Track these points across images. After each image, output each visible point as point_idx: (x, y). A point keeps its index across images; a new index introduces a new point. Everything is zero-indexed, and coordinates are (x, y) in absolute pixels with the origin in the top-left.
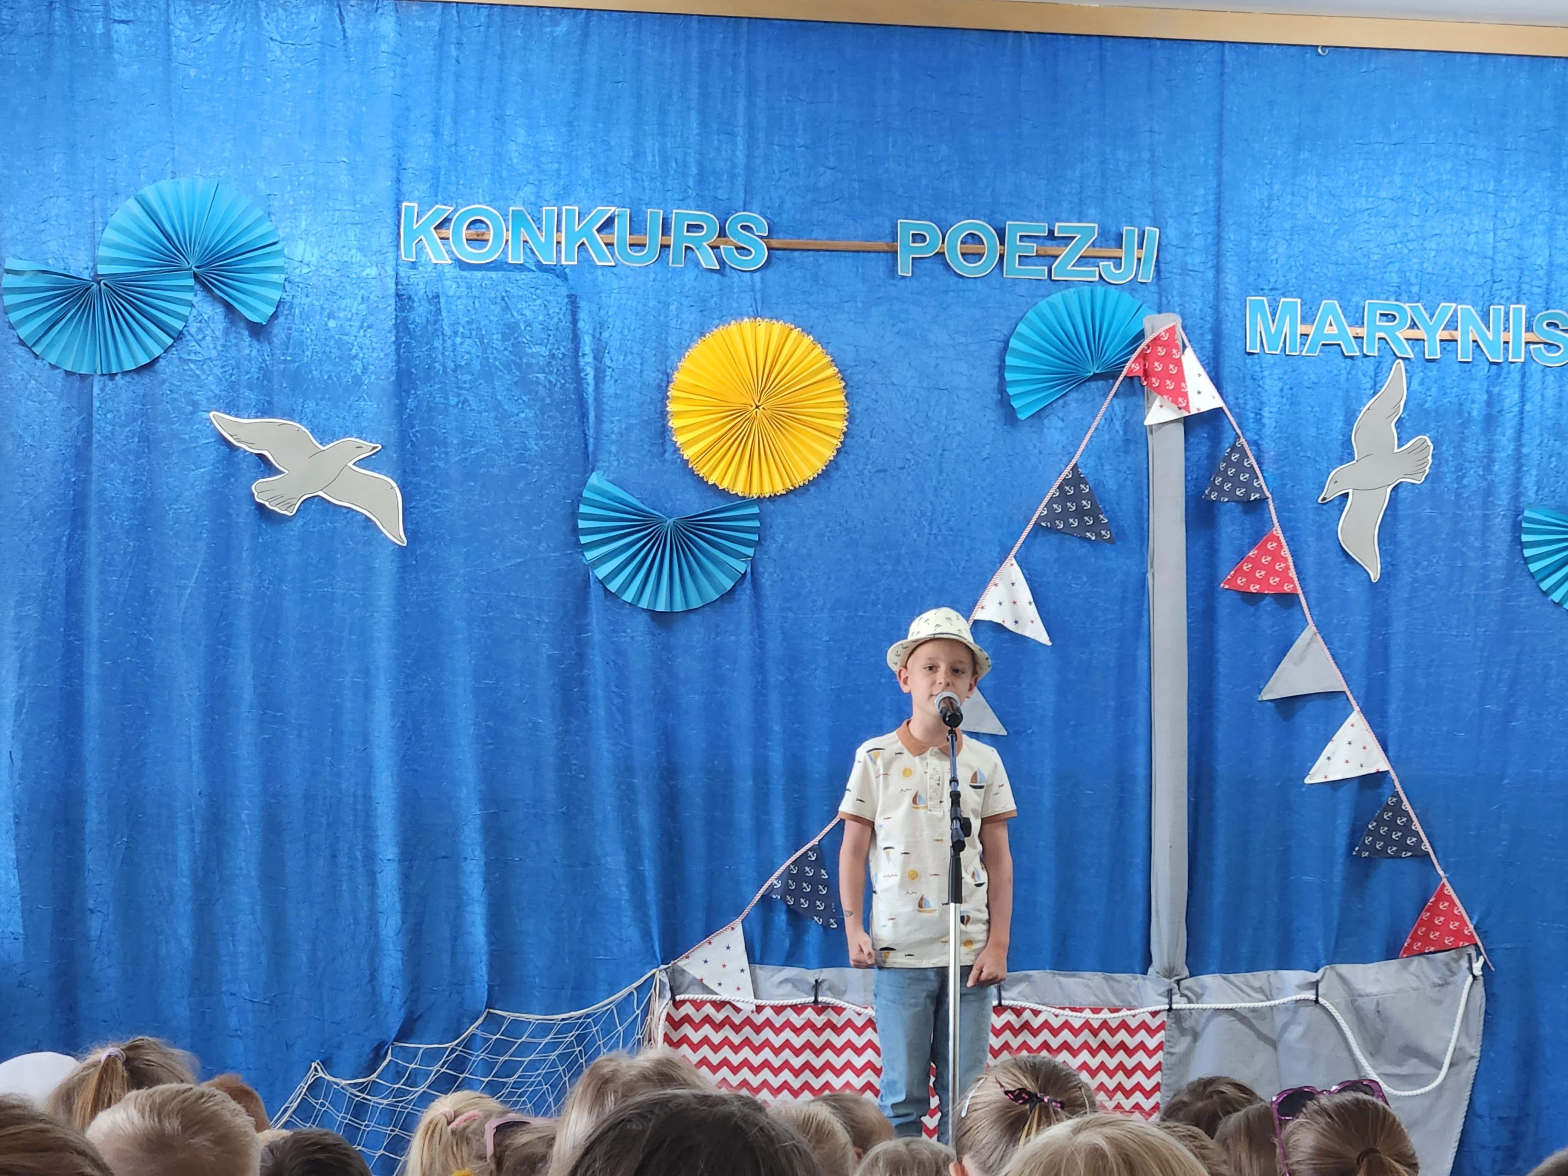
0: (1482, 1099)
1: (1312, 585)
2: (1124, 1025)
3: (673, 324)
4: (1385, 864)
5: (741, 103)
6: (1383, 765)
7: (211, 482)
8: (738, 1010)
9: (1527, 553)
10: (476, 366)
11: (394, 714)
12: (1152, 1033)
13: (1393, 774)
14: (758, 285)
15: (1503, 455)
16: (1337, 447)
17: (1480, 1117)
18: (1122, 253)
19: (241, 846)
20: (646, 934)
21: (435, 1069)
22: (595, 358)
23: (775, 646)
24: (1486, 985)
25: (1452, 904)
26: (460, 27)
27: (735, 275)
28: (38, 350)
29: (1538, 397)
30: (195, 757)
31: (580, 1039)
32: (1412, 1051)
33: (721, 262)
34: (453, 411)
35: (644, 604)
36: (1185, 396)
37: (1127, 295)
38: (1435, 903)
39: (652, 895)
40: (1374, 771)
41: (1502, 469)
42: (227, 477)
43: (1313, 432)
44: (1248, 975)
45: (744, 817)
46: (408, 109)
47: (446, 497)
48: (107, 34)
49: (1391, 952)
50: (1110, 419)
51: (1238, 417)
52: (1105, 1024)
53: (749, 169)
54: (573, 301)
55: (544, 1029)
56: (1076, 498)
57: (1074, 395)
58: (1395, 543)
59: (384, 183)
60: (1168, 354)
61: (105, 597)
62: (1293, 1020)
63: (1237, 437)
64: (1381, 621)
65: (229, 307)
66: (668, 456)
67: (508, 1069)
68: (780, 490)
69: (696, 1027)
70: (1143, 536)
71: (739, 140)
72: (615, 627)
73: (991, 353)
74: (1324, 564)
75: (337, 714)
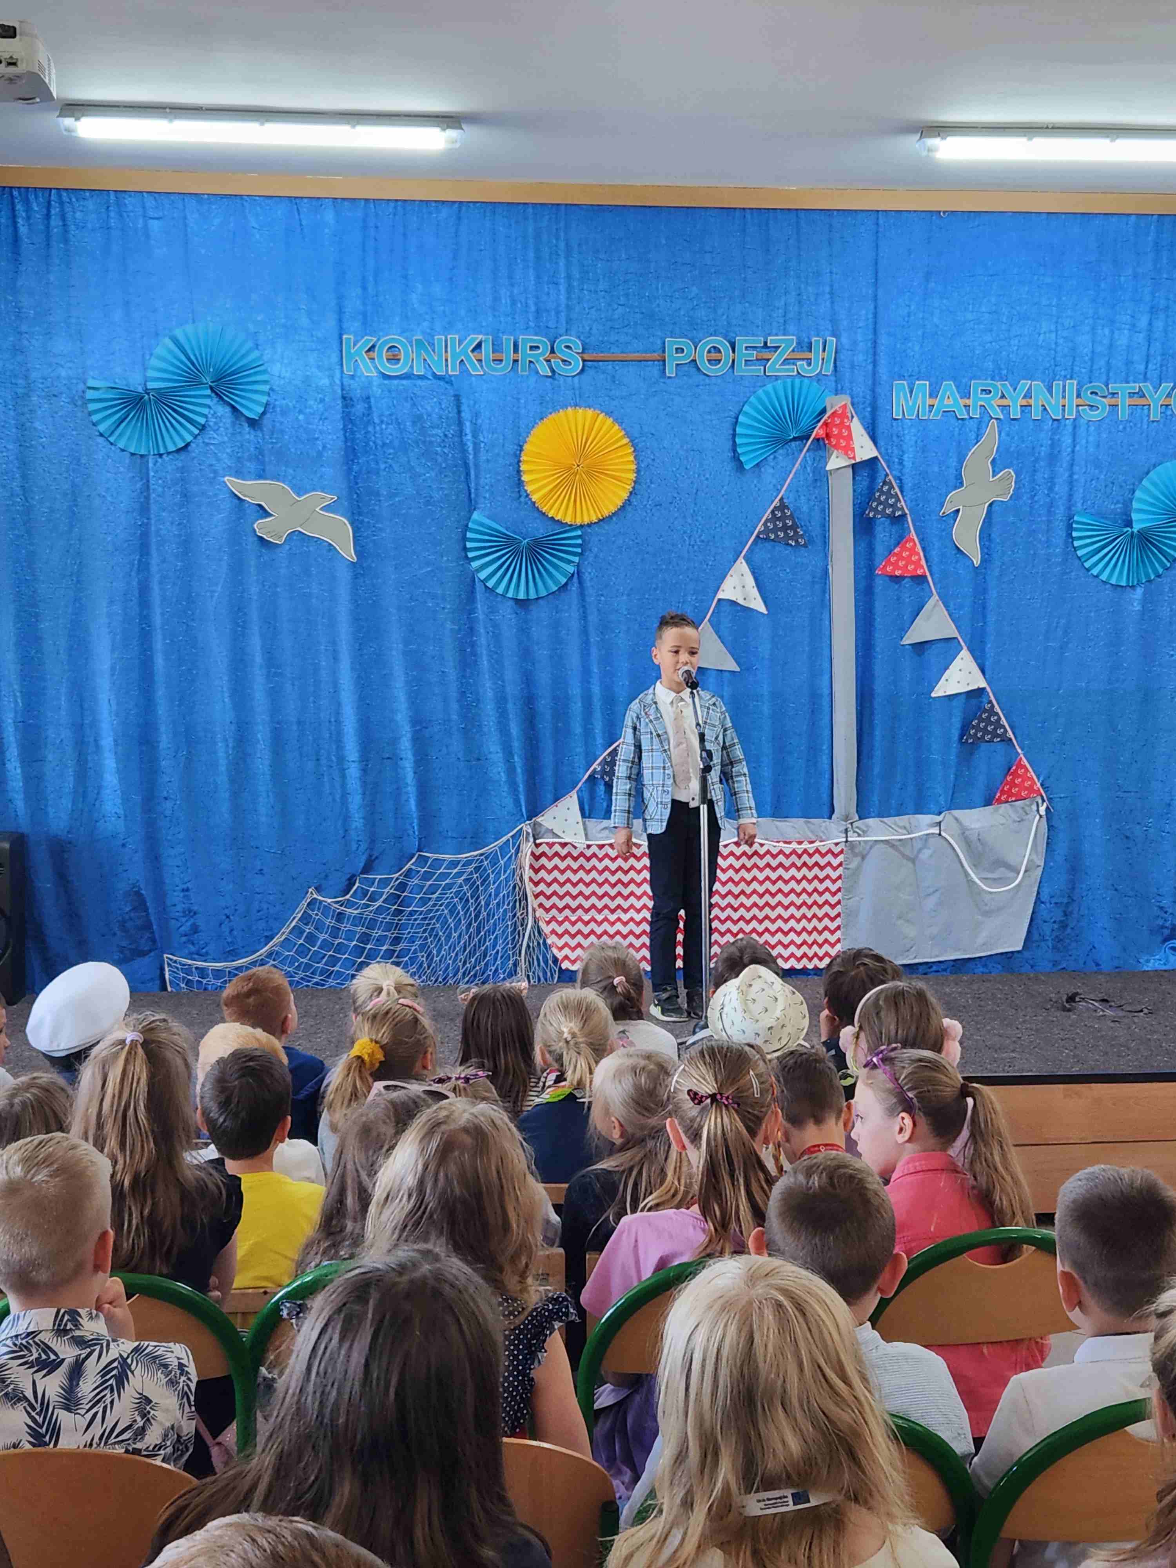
0: (1046, 892)
1: (935, 569)
2: (817, 851)
3: (523, 411)
4: (984, 746)
5: (562, 262)
6: (983, 684)
7: (227, 523)
8: (575, 847)
9: (1076, 543)
10: (396, 443)
11: (352, 669)
12: (835, 856)
13: (988, 689)
14: (577, 385)
15: (1061, 480)
16: (952, 481)
17: (1044, 902)
19: (259, 755)
20: (517, 801)
21: (386, 890)
22: (473, 436)
23: (593, 618)
24: (1048, 820)
25: (1027, 770)
26: (377, 215)
27: (562, 379)
28: (112, 439)
29: (1084, 441)
30: (227, 700)
31: (477, 869)
32: (1000, 863)
34: (383, 473)
35: (510, 594)
36: (853, 450)
37: (815, 385)
38: (1016, 770)
39: (520, 778)
40: (976, 687)
41: (1061, 489)
42: (238, 519)
43: (936, 469)
44: (897, 818)
45: (577, 728)
46: (344, 273)
47: (380, 529)
48: (146, 226)
49: (988, 802)
50: (804, 467)
51: (887, 462)
52: (805, 851)
53: (569, 307)
54: (457, 398)
55: (454, 864)
56: (783, 518)
57: (781, 451)
58: (990, 540)
59: (331, 323)
60: (842, 423)
61: (164, 599)
62: (925, 846)
63: (887, 475)
64: (981, 591)
65: (233, 407)
66: (522, 499)
67: (433, 889)
68: (595, 520)
69: (550, 859)
70: (825, 541)
71: (561, 287)
72: (492, 610)
73: (727, 426)
74: (943, 555)
75: (316, 669)
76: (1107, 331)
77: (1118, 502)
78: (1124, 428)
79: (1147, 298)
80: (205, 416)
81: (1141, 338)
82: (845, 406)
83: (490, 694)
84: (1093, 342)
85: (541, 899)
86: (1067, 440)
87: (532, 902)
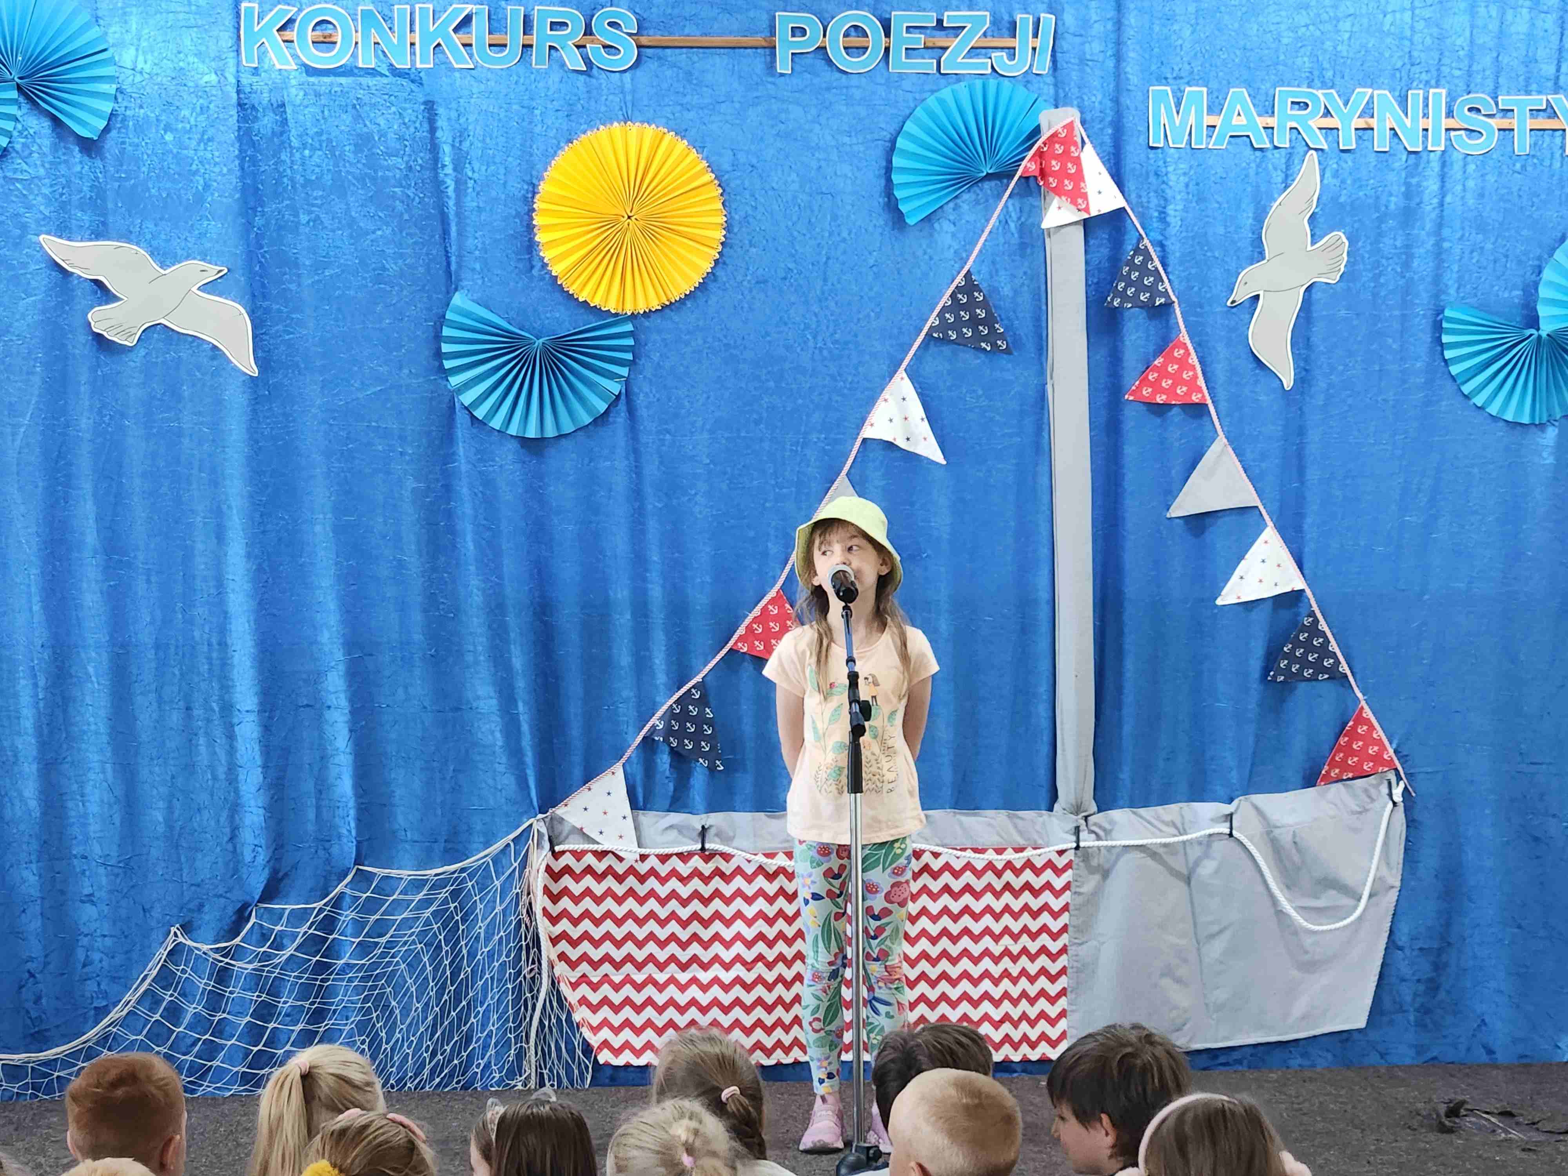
0: (1404, 930)
1: (1222, 394)
2: (1029, 864)
3: (538, 129)
4: (1302, 686)
6: (1299, 584)
7: (43, 311)
8: (620, 859)
9: (1448, 355)
10: (328, 178)
11: (248, 556)
12: (1058, 872)
13: (1309, 593)
14: (628, 86)
15: (1422, 250)
16: (1247, 250)
17: (1401, 949)
18: (1016, 43)
19: (88, 700)
20: (522, 780)
21: (302, 930)
22: (455, 170)
23: (651, 469)
24: (1406, 810)
25: (1372, 728)
27: (603, 75)
29: (1459, 188)
30: (36, 608)
31: (455, 894)
32: (1331, 883)
33: (587, 62)
34: (305, 230)
35: (513, 430)
36: (1085, 196)
37: (1021, 90)
38: (1355, 728)
39: (527, 741)
40: (1288, 589)
41: (1423, 265)
42: (61, 304)
43: (1221, 230)
44: (1159, 809)
45: (624, 658)
47: (299, 323)
49: (1310, 780)
50: (1004, 222)
51: (1140, 216)
52: (1009, 865)
54: (430, 107)
55: (417, 884)
56: (971, 306)
57: (966, 196)
58: (1308, 345)
60: (1067, 152)
62: (1206, 855)
63: (1141, 238)
64: (1295, 430)
65: (55, 120)
66: (535, 272)
67: (380, 928)
68: (655, 305)
69: (577, 878)
70: (1040, 345)
73: (877, 153)
74: (1233, 371)
75: (188, 557)
76: (1493, 10)
77: (1515, 287)
78: (1524, 167)
81: (1549, 21)
83: (476, 598)
84: (1472, 27)
85: (563, 946)
86: (1432, 185)
87: (548, 952)
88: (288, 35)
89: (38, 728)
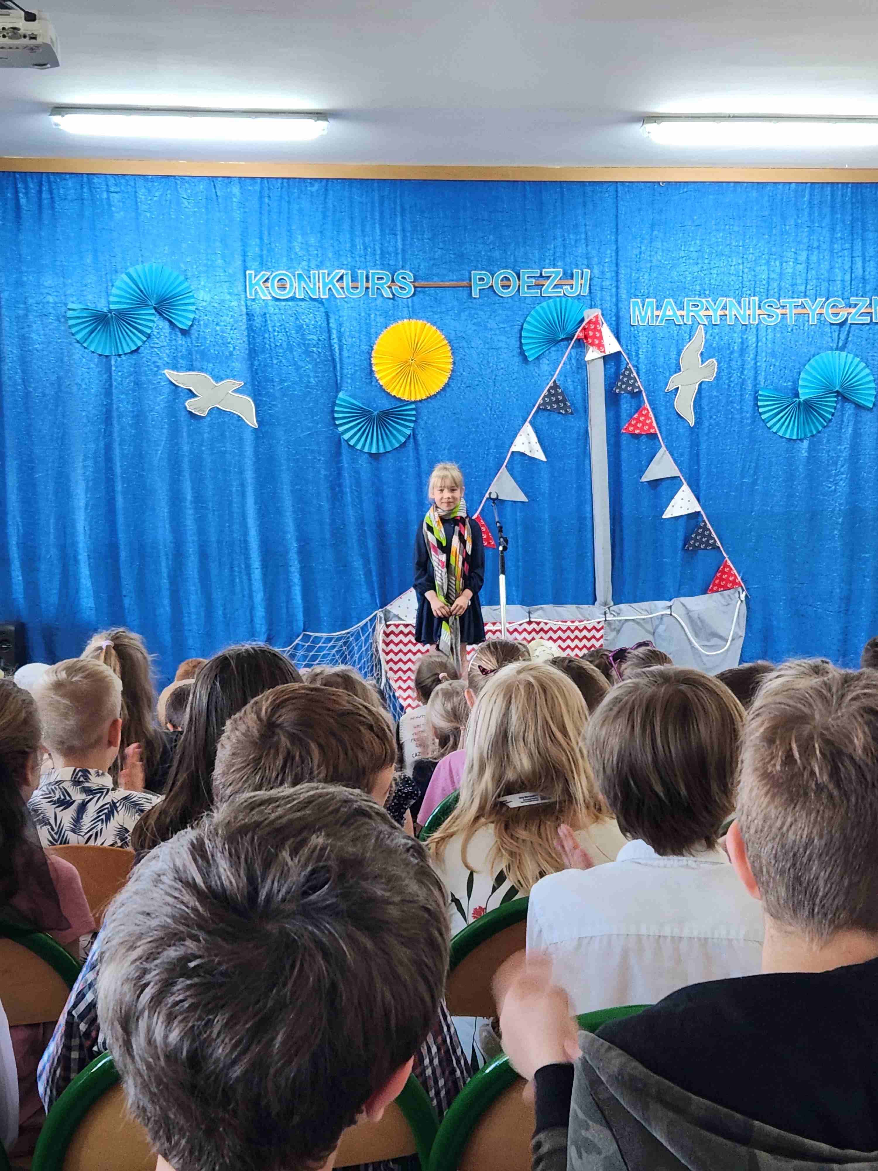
0: (746, 654)
1: (663, 429)
2: (585, 628)
3: (373, 323)
4: (700, 552)
5: (399, 219)
6: (698, 509)
7: (167, 402)
9: (761, 410)
10: (285, 345)
11: (256, 503)
12: (598, 631)
14: (410, 305)
15: (749, 366)
16: (673, 366)
18: (574, 282)
19: (190, 564)
20: (373, 595)
22: (338, 340)
24: (747, 604)
25: (731, 569)
26: (269, 189)
27: (400, 299)
28: (85, 345)
29: (764, 339)
30: (167, 526)
31: (345, 643)
32: (714, 635)
33: (393, 295)
34: (276, 366)
35: (366, 450)
36: (603, 346)
37: (576, 302)
38: (723, 569)
39: (375, 578)
40: (694, 511)
41: (749, 373)
42: (174, 399)
43: (662, 359)
44: (640, 604)
46: (247, 228)
47: (274, 405)
48: (108, 198)
49: (705, 592)
50: (570, 358)
51: (628, 354)
52: (577, 628)
53: (403, 250)
54: (327, 314)
55: (329, 640)
56: (556, 394)
57: (553, 349)
58: (701, 408)
59: (239, 263)
60: (595, 328)
61: (123, 456)
62: (661, 623)
63: (628, 364)
64: (695, 444)
65: (171, 322)
66: (373, 384)
67: (314, 658)
68: (424, 397)
69: (397, 635)
70: (586, 410)
71: (399, 237)
72: (354, 460)
73: (515, 331)
74: (668, 419)
75: (230, 503)
76: (778, 263)
77: (789, 381)
78: (792, 330)
79: (805, 240)
80: (151, 328)
81: (800, 267)
82: (597, 317)
83: (352, 520)
84: (769, 271)
85: (391, 664)
86: (752, 339)
87: (385, 666)
88: (267, 284)
89: (169, 577)
